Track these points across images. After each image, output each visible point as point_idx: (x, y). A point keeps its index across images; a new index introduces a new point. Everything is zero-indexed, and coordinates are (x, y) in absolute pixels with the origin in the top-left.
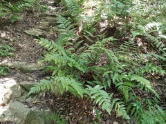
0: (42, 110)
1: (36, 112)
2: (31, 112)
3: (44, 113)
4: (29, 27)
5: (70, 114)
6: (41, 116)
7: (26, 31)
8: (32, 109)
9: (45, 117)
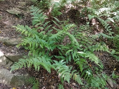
0: (22, 75)
1: (18, 77)
2: (15, 77)
3: (24, 77)
4: (10, 6)
5: (43, 77)
6: (22, 79)
7: (8, 11)
8: (15, 75)
9: (25, 80)
